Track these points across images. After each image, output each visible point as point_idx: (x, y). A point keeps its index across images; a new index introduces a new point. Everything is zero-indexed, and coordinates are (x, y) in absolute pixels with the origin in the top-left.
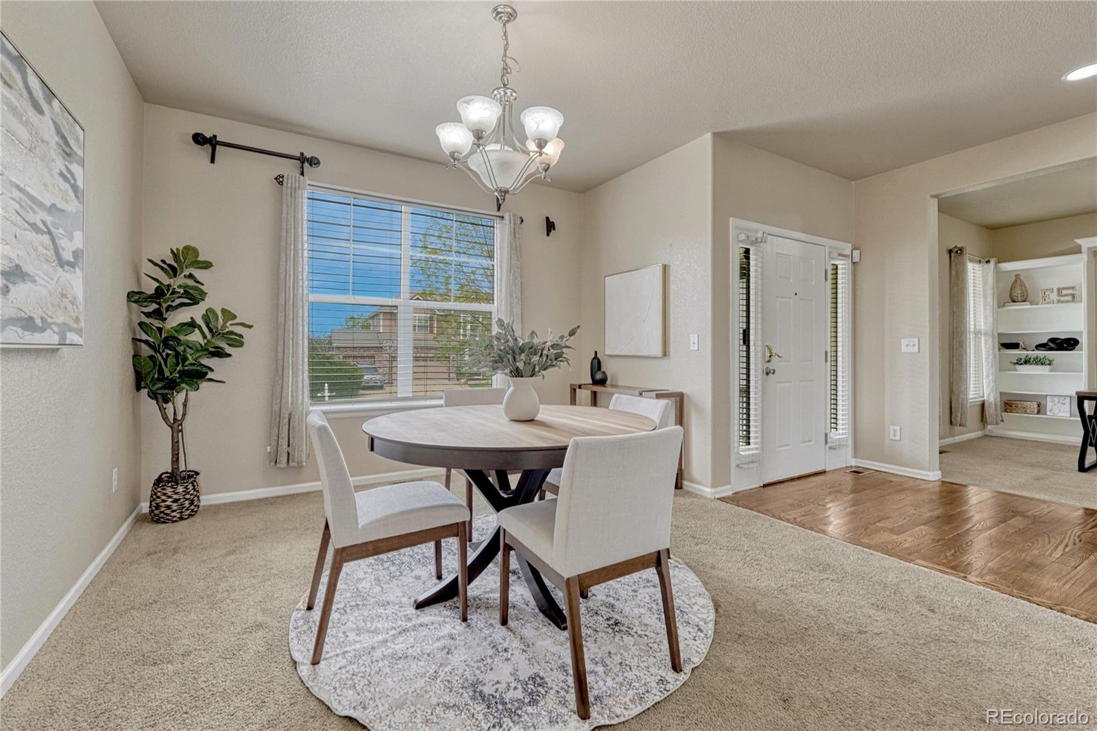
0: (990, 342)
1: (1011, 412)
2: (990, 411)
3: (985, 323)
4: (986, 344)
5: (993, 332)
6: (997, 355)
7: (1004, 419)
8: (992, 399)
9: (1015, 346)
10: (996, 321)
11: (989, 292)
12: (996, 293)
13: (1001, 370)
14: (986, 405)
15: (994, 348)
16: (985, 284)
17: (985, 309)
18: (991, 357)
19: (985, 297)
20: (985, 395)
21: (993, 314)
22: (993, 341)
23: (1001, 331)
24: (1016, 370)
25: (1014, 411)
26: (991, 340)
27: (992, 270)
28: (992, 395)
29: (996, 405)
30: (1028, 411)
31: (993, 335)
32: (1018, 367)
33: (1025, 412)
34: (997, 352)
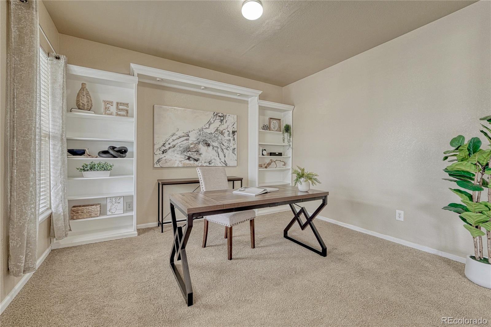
0: (58, 147)
1: (77, 218)
2: (59, 224)
3: (53, 125)
4: (54, 149)
5: (62, 136)
6: (66, 162)
7: (72, 230)
8: (61, 210)
9: (81, 153)
10: (66, 124)
11: (59, 92)
12: (65, 94)
13: (69, 177)
14: (54, 218)
15: (62, 154)
16: (54, 81)
17: (53, 109)
18: (60, 164)
19: (54, 95)
20: (53, 206)
21: (62, 116)
22: (61, 146)
23: (70, 136)
24: (83, 176)
25: (80, 217)
26: (60, 145)
27: (62, 68)
28: (61, 205)
29: (64, 215)
30: (93, 215)
31: (62, 139)
32: (85, 173)
33: (91, 216)
34: (66, 159)
